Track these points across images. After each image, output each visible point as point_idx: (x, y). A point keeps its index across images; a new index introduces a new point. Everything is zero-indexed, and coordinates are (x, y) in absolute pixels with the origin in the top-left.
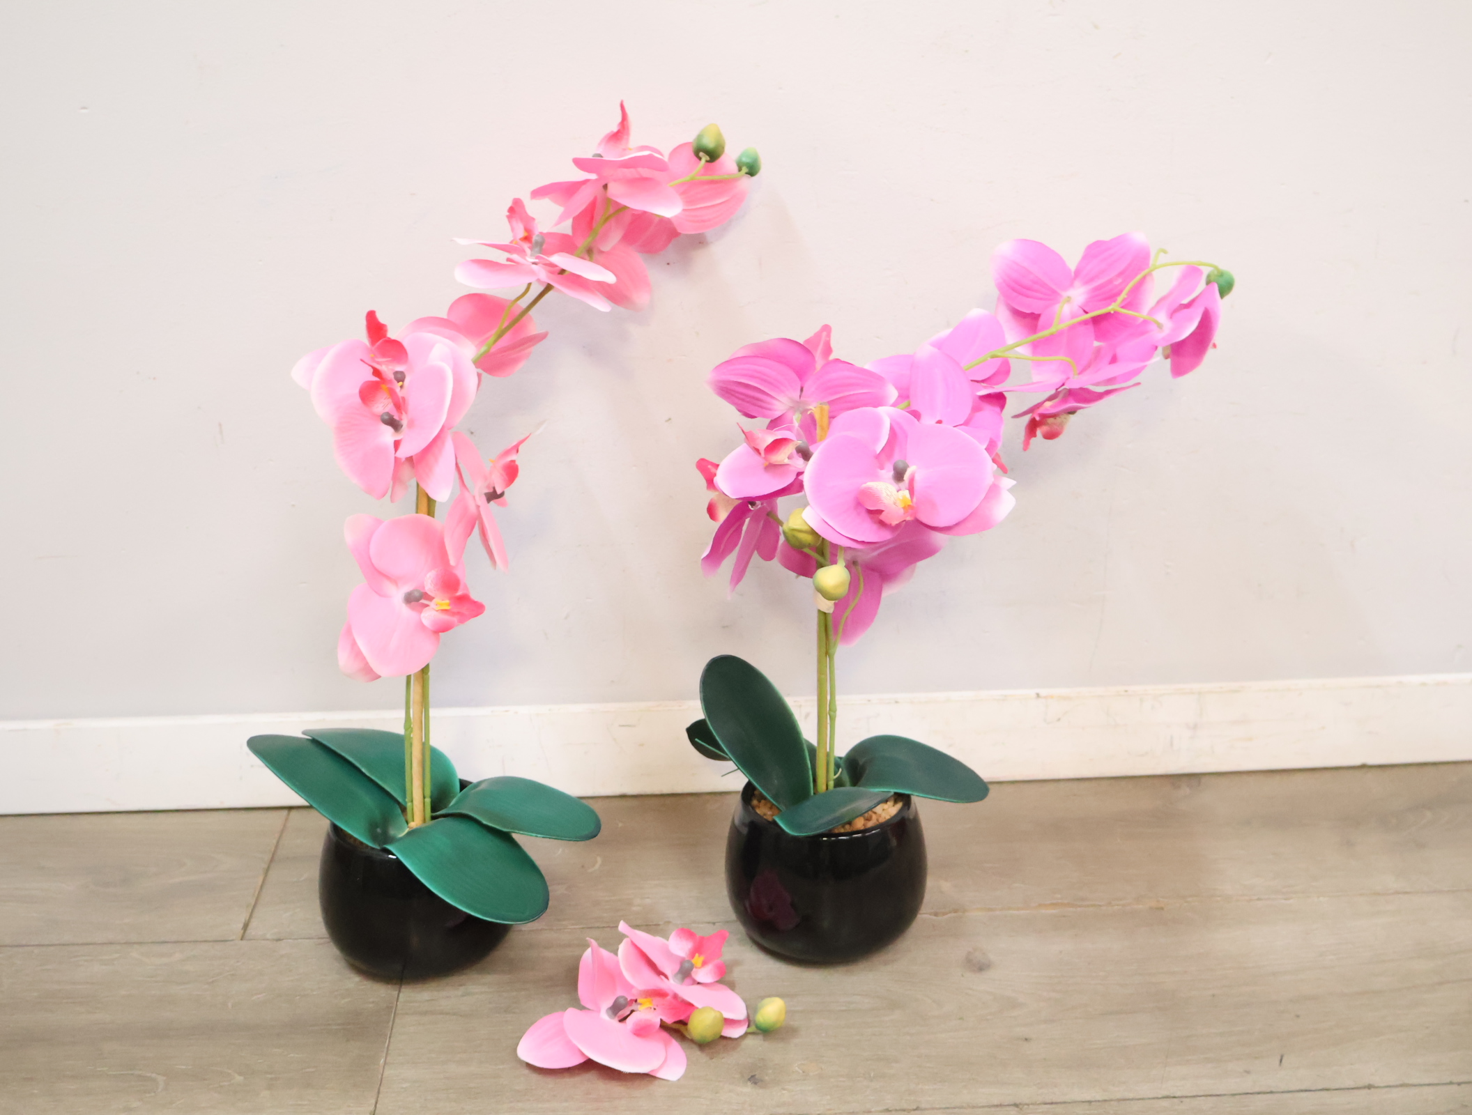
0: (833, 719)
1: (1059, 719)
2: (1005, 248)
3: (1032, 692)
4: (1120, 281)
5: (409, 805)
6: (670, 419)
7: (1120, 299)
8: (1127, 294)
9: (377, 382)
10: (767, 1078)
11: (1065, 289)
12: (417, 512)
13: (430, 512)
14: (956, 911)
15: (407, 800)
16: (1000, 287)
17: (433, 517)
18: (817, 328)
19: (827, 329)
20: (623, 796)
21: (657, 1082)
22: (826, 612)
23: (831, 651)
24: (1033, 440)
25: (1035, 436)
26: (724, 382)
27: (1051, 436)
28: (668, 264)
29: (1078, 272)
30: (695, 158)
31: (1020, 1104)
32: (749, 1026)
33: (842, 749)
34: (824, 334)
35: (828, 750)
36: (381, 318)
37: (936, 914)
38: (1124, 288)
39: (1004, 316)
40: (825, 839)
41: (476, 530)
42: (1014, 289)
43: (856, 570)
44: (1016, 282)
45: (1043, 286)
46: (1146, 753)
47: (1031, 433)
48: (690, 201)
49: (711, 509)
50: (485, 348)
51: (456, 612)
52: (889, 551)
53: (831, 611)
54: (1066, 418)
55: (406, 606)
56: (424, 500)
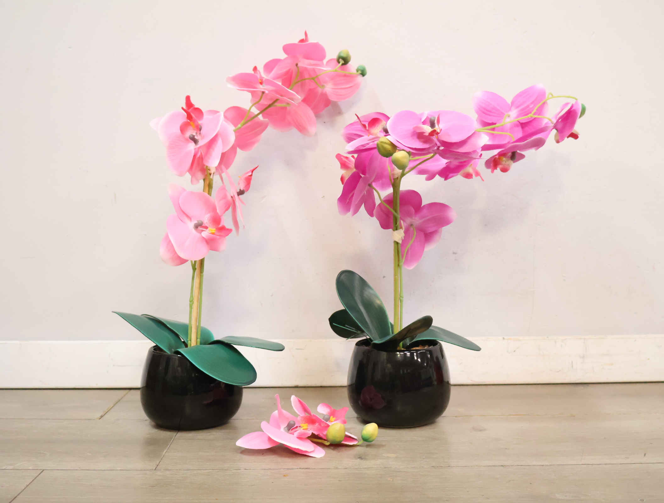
0: (401, 301)
1: (515, 351)
2: (479, 94)
3: (501, 338)
4: (532, 106)
5: (189, 343)
6: (324, 197)
7: (533, 112)
8: (537, 110)
9: (189, 122)
10: (368, 458)
11: (507, 111)
12: (203, 191)
13: (210, 193)
14: (466, 416)
15: (188, 340)
16: (477, 112)
17: (211, 196)
22: (398, 242)
23: (400, 264)
24: (495, 171)
25: (497, 169)
26: (349, 134)
27: (504, 170)
28: (325, 123)
29: (513, 103)
30: (337, 62)
32: (358, 442)
35: (399, 317)
38: (535, 108)
40: (398, 353)
41: (230, 210)
42: (484, 113)
43: (411, 229)
44: (485, 109)
45: (497, 110)
46: (560, 371)
47: (495, 167)
48: (335, 84)
49: (342, 179)
50: (239, 126)
51: (218, 234)
52: (429, 220)
53: (400, 242)
54: (510, 162)
55: (195, 229)
56: (207, 189)
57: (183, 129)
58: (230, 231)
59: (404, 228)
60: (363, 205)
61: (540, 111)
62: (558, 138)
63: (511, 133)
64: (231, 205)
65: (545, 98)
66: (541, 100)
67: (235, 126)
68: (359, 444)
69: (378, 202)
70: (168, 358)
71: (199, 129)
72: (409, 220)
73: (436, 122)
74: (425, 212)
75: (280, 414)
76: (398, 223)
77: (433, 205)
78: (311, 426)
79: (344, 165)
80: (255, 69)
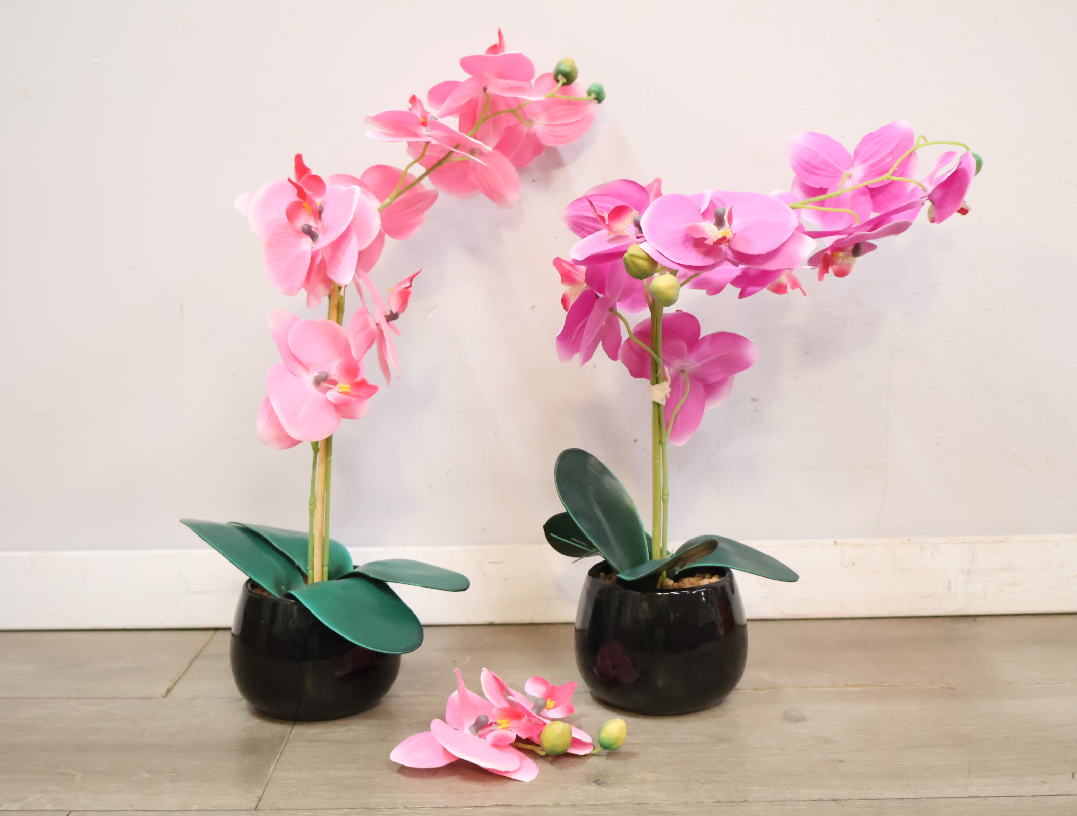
0: (665, 502)
1: (854, 564)
2: (798, 137)
3: (831, 541)
4: (890, 158)
5: (309, 573)
6: (534, 307)
7: (891, 171)
8: (898, 166)
9: (300, 203)
10: (609, 782)
11: (846, 169)
12: (329, 318)
13: (339, 321)
14: (773, 688)
15: (308, 568)
16: (795, 170)
17: (341, 325)
18: (650, 181)
19: (659, 181)
20: (491, 625)
21: (512, 783)
22: (660, 403)
23: (664, 440)
24: (826, 275)
25: (827, 272)
26: (576, 217)
27: (841, 274)
28: (534, 181)
29: (856, 154)
30: (554, 81)
31: (839, 799)
32: (593, 749)
33: (673, 547)
34: (656, 184)
35: (661, 546)
36: (307, 162)
37: (756, 690)
38: (894, 163)
39: (799, 194)
40: (660, 594)
41: (375, 346)
42: (806, 170)
43: (683, 377)
44: (807, 163)
45: (830, 165)
46: (929, 595)
47: (825, 269)
48: (551, 118)
49: (564, 301)
50: (388, 201)
51: (355, 394)
52: (711, 362)
53: (663, 403)
54: (852, 260)
55: (315, 386)
56: (335, 312)
57: (292, 213)
58: (374, 389)
59: (669, 378)
60: (601, 343)
61: (904, 169)
62: (934, 214)
63: (852, 208)
64: (377, 338)
65: (912, 145)
66: (907, 149)
67: (381, 199)
68: (595, 752)
69: (625, 335)
70: (275, 604)
71: (318, 214)
72: (677, 364)
73: (725, 218)
74: (705, 348)
75: (463, 698)
76: (660, 372)
77: (717, 337)
78: (515, 723)
79: (567, 278)
80: (413, 99)
